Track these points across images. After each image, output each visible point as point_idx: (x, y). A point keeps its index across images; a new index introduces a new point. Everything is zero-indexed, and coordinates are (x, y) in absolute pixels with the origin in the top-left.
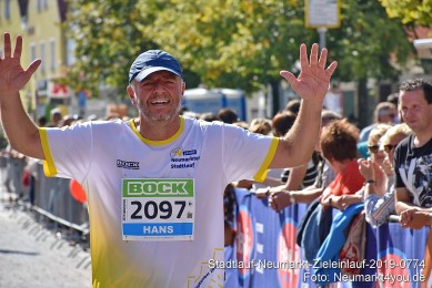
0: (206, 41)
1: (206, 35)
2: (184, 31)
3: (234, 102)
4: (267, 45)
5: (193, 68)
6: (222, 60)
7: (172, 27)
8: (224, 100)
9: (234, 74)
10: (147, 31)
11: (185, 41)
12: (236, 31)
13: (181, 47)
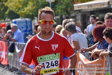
1: (21, 5)
2: (15, 4)
3: (29, 22)
4: (37, 6)
5: (18, 13)
6: (25, 11)
7: (12, 3)
8: (26, 21)
9: (29, 14)
10: (6, 4)
11: (16, 6)
12: (28, 3)
13: (15, 8)
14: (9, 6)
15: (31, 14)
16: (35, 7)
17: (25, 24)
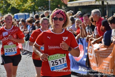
0: (21, 3)
1: (22, 2)
2: (17, 1)
3: (27, 15)
4: (34, 3)
5: (19, 9)
6: (25, 7)
8: (25, 15)
9: (27, 10)
10: (9, 2)
11: (17, 3)
12: (27, 1)
13: (16, 4)
14: (11, 3)
15: (29, 9)
16: (32, 4)
17: (24, 17)
